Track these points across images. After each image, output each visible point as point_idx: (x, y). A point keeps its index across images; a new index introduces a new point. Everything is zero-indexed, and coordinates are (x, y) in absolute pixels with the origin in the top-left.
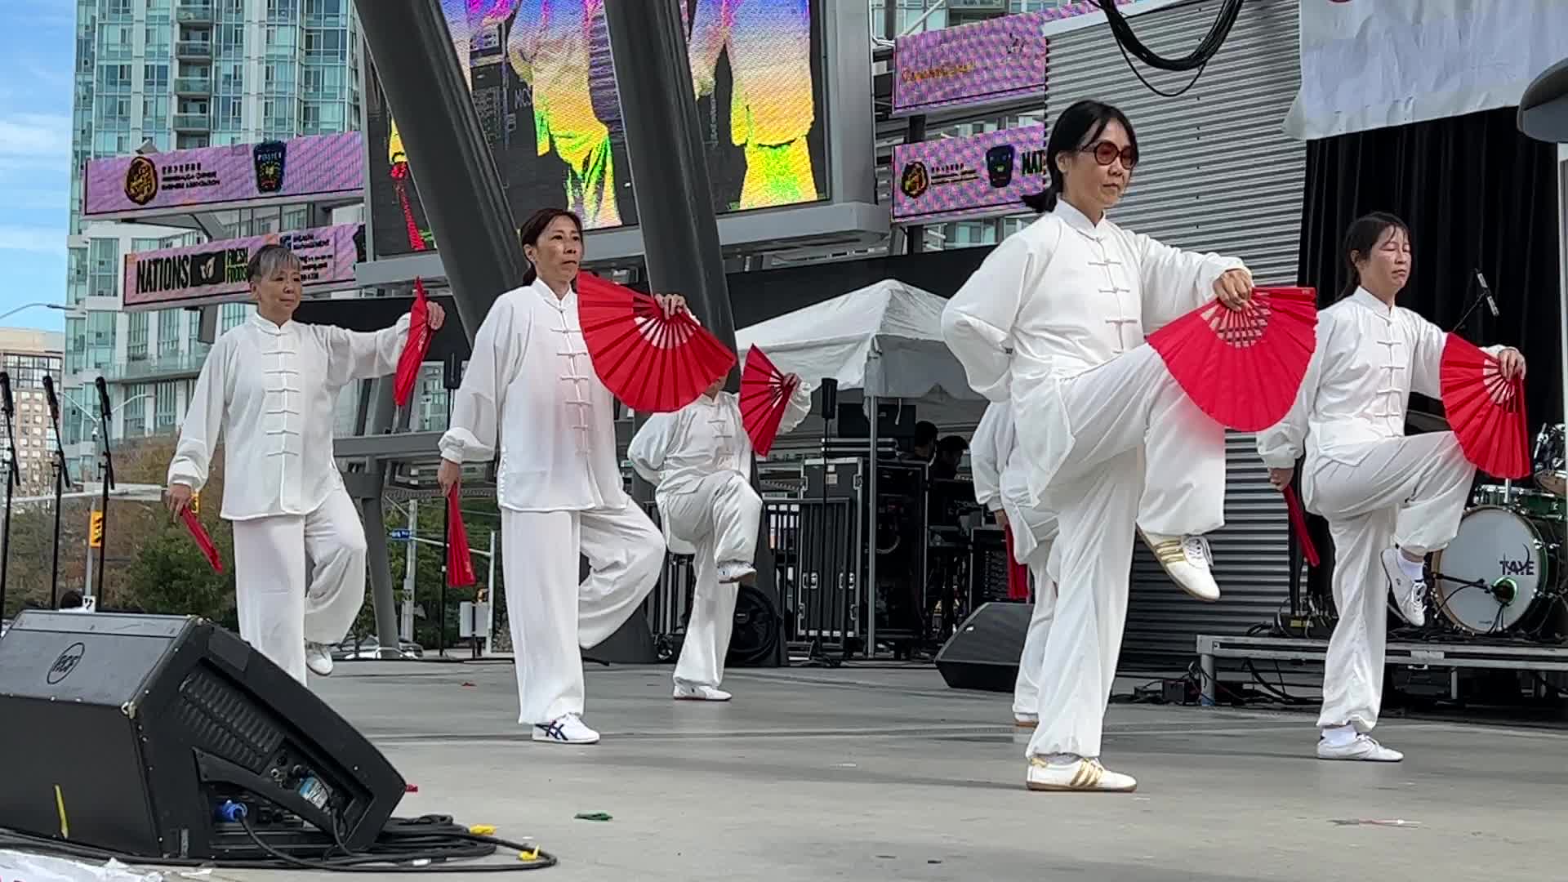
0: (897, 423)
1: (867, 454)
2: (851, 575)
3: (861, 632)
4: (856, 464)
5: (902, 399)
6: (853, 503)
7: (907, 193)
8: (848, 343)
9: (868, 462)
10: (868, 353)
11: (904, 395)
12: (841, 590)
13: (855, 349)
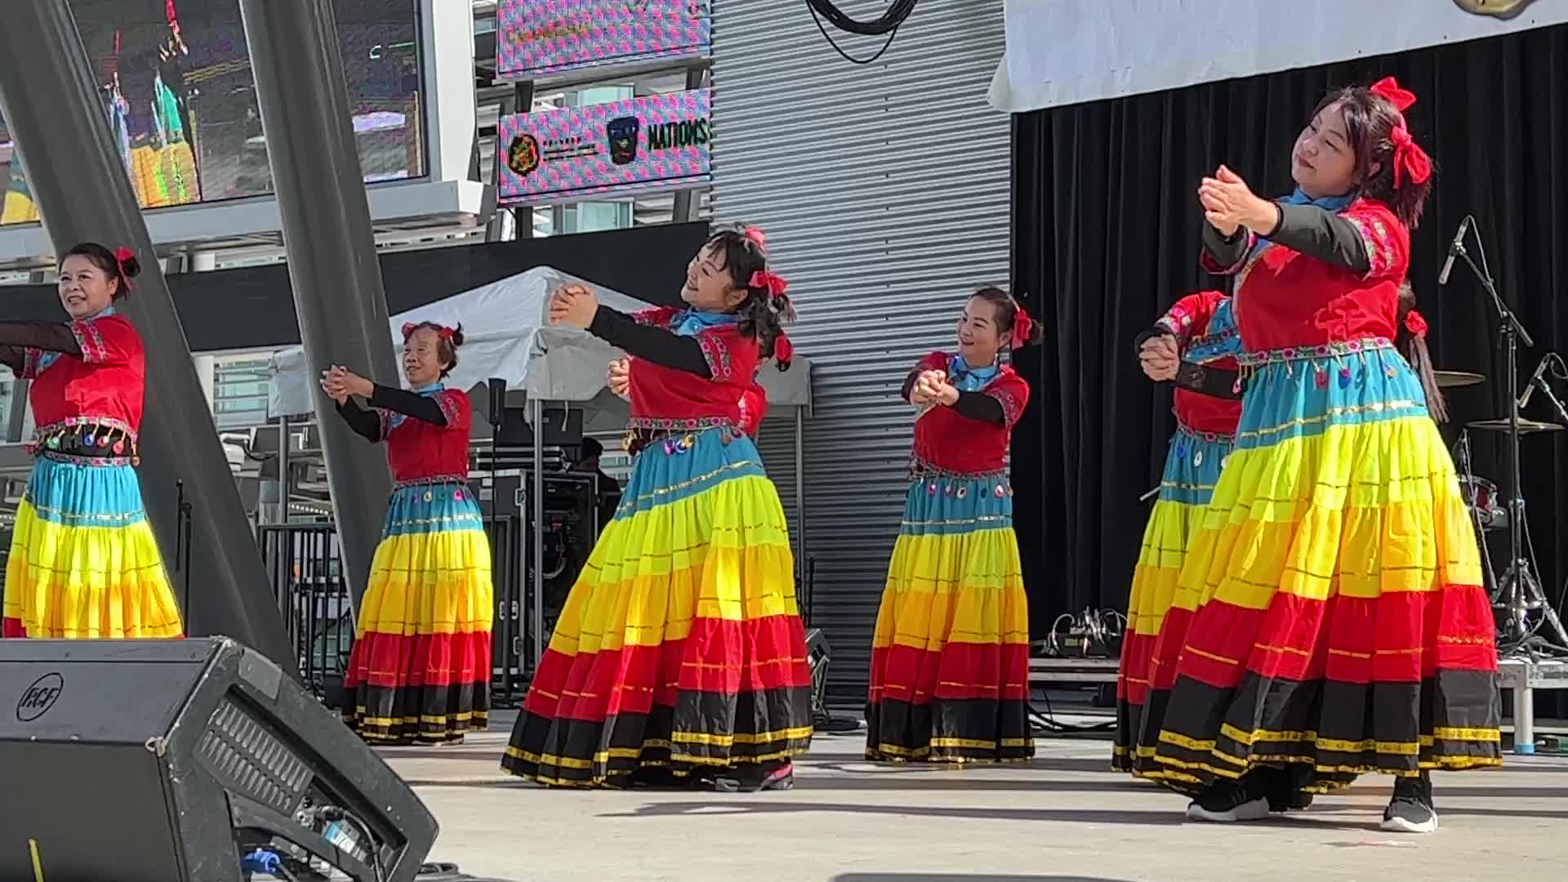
0: (564, 428)
1: (532, 466)
2: (514, 603)
3: (526, 668)
4: (518, 477)
5: (569, 402)
6: (516, 521)
7: (515, 170)
8: (511, 338)
9: (533, 474)
10: (532, 349)
11: (571, 397)
12: (502, 622)
13: (515, 344)
